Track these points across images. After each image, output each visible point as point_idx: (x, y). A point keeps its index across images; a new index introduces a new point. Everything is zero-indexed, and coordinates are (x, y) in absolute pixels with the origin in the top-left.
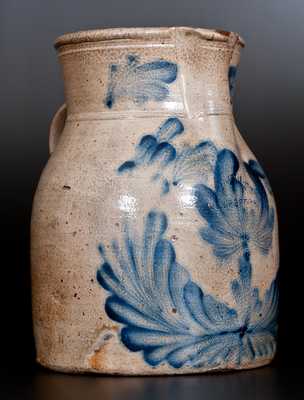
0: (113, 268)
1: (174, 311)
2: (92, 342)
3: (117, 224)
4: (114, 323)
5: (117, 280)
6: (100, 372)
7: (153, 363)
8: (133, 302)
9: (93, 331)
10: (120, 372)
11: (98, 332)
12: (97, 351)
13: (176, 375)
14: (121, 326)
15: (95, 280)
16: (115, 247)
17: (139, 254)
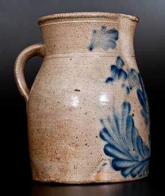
0: (108, 130)
1: (134, 150)
2: (96, 168)
3: (110, 109)
4: (108, 157)
5: (110, 136)
6: (100, 182)
7: (125, 176)
8: (117, 146)
9: (97, 162)
10: (110, 181)
11: (99, 162)
12: (98, 172)
13: (133, 181)
14: (112, 158)
15: (99, 136)
16: (109, 119)
17: (120, 123)
